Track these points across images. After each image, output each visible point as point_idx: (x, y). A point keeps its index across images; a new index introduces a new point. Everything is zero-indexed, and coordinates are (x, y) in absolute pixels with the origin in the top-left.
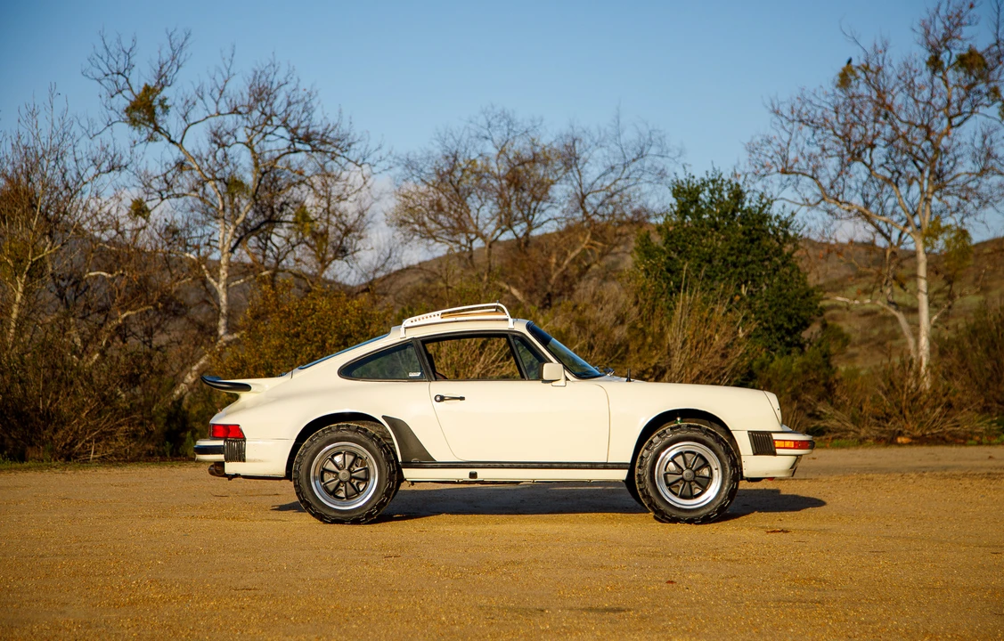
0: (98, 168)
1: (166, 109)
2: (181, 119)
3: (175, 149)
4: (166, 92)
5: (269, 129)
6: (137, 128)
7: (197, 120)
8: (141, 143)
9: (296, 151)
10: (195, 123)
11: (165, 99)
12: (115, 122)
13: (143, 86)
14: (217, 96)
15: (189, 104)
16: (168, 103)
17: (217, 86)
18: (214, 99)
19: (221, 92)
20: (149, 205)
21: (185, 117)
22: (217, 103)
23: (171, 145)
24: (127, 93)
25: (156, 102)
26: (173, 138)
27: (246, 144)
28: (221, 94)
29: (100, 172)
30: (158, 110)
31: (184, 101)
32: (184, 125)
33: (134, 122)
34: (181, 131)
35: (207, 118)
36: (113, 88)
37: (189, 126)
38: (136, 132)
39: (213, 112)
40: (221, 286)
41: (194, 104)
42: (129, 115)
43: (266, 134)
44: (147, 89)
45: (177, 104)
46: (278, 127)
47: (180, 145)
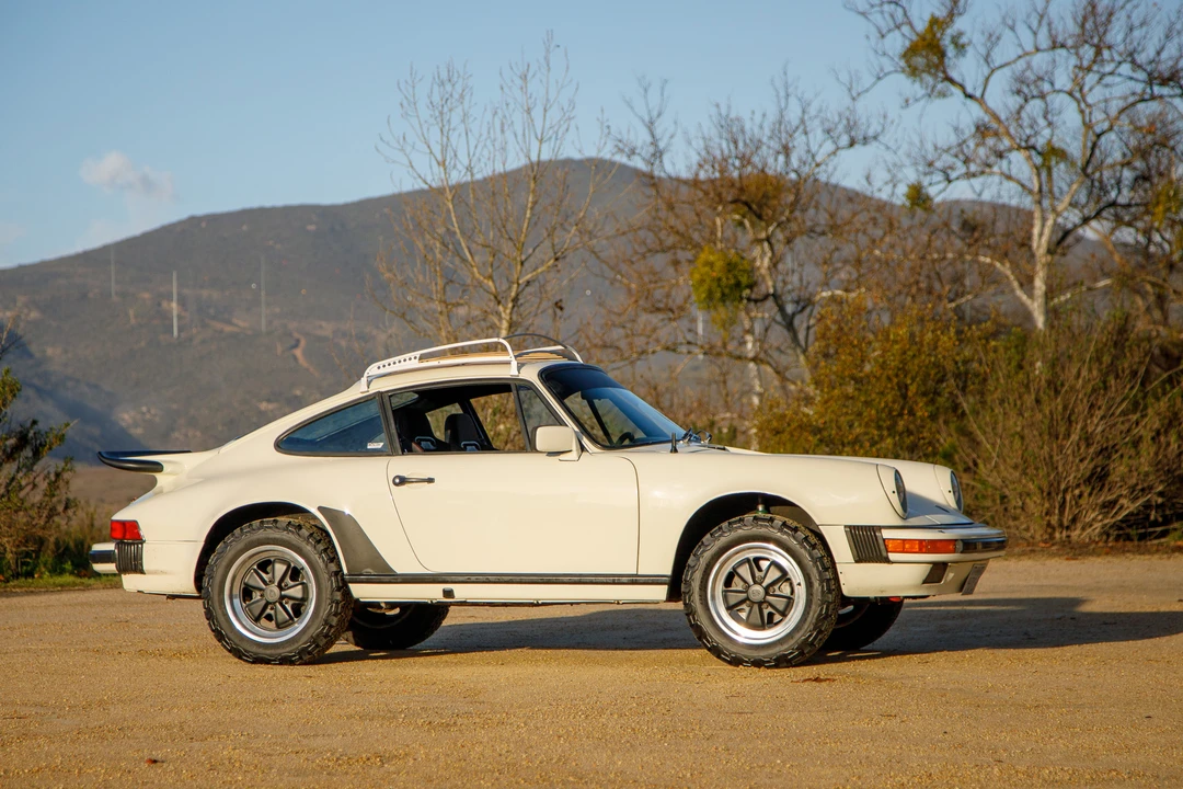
0: (835, 143)
1: (961, 48)
2: (982, 61)
3: (974, 107)
4: (960, 24)
5: (1108, 68)
6: (918, 78)
7: (1003, 62)
8: (917, 100)
9: (1153, 98)
10: (1001, 67)
11: (960, 34)
12: (889, 73)
13: (927, 17)
14: (1035, 24)
15: (993, 39)
16: (964, 40)
17: (1036, 10)
18: (1030, 27)
19: (1042, 16)
20: (932, 191)
21: (987, 59)
22: (1035, 34)
23: (969, 101)
24: (906, 29)
25: (946, 42)
26: (969, 90)
27: (1070, 94)
28: (1040, 22)
29: (838, 148)
30: (951, 51)
31: (986, 34)
32: (986, 71)
33: (914, 72)
34: (981, 80)
35: (1020, 57)
36: (884, 24)
37: (993, 71)
38: (917, 85)
39: (1029, 47)
40: (1036, 305)
41: (998, 38)
42: (907, 62)
43: (1103, 76)
44: (934, 21)
45: (974, 41)
46: (1120, 63)
47: (981, 101)
